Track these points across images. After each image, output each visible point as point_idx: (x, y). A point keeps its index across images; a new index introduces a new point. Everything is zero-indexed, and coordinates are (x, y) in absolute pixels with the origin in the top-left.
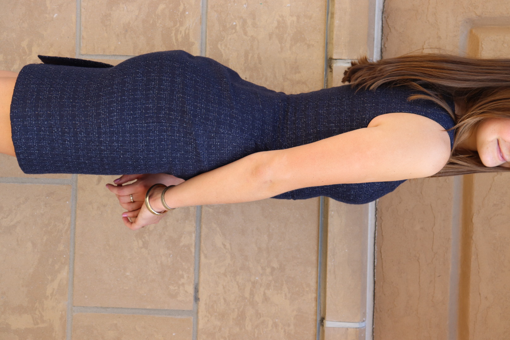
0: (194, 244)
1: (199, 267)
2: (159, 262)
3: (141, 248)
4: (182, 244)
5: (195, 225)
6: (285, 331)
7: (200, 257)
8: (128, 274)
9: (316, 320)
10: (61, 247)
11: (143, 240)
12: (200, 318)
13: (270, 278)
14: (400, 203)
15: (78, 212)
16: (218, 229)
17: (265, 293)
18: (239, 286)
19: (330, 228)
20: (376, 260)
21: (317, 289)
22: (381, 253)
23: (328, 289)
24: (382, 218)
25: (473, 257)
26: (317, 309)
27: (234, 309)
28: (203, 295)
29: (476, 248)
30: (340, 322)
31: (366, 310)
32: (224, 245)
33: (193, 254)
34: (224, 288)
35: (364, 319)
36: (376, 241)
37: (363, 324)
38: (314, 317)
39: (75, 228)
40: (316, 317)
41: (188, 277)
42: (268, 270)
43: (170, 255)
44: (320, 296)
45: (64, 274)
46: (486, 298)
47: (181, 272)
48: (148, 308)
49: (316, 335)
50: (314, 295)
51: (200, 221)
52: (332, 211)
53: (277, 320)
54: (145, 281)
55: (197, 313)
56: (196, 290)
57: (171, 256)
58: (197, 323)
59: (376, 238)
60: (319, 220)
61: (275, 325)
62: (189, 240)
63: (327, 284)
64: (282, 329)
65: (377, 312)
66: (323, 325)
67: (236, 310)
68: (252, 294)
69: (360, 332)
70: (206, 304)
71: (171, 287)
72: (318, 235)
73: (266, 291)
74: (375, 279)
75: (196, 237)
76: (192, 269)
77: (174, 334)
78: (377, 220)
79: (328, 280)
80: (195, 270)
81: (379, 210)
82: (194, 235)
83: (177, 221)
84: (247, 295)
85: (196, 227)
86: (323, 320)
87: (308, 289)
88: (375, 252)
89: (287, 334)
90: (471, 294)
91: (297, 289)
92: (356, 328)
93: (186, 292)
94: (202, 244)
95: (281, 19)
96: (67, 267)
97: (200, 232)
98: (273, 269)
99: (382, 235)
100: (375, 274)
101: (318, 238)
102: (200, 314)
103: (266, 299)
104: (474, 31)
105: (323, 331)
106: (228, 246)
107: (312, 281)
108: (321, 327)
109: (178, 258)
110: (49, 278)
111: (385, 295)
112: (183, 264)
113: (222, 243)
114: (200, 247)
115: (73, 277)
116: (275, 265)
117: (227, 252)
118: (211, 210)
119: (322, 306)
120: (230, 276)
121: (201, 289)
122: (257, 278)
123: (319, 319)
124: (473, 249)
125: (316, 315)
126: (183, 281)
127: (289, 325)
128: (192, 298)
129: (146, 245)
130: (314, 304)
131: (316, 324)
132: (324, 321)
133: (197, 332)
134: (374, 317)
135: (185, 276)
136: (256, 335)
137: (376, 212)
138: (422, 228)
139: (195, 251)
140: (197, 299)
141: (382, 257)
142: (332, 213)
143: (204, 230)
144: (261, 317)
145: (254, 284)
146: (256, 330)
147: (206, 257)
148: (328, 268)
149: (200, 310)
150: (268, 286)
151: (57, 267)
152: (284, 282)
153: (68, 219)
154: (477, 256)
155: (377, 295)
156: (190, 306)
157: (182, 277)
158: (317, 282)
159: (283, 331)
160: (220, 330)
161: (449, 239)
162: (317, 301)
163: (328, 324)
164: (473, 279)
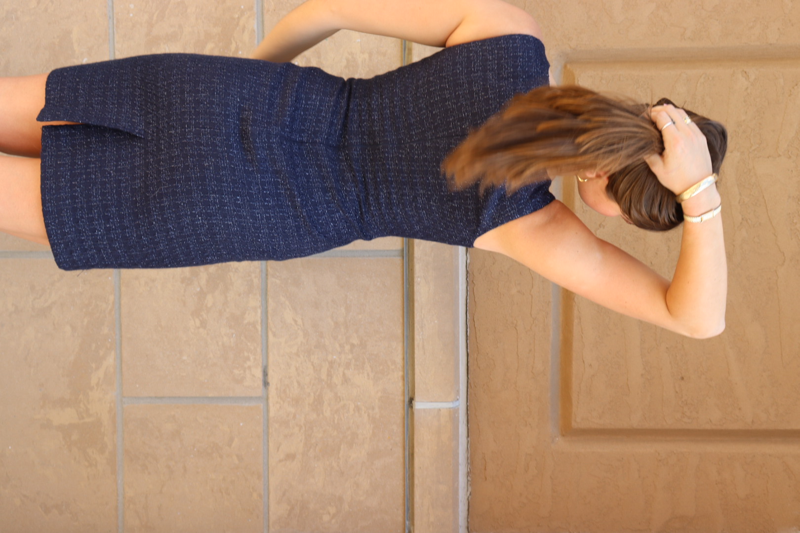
0: (259, 321)
1: (267, 347)
2: (220, 343)
3: (199, 328)
4: (246, 322)
5: (260, 299)
6: (369, 415)
7: (267, 336)
8: (185, 358)
9: (404, 401)
10: (105, 330)
11: (201, 319)
12: (271, 404)
13: (350, 356)
14: (494, 264)
15: (123, 289)
16: (287, 303)
17: (344, 374)
18: (314, 367)
19: (417, 297)
20: (468, 330)
21: (404, 366)
22: (474, 321)
23: (416, 367)
24: (474, 282)
25: (576, 321)
26: (404, 389)
27: (309, 393)
28: (273, 379)
29: (578, 310)
30: (432, 402)
31: (459, 387)
32: (295, 321)
33: (260, 333)
34: (297, 369)
35: (458, 397)
36: (468, 308)
37: (457, 404)
38: (402, 398)
39: (120, 308)
40: (404, 398)
41: (255, 359)
42: (347, 347)
43: (232, 334)
44: (407, 374)
45: (110, 360)
46: (591, 365)
47: (246, 354)
48: (210, 395)
49: (404, 418)
50: (401, 373)
51: (266, 294)
52: (418, 277)
53: (359, 403)
54: (205, 365)
55: (267, 399)
56: (265, 374)
57: (234, 335)
58: (268, 411)
59: (468, 305)
60: (403, 287)
61: (358, 409)
62: (254, 316)
63: (416, 360)
64: (365, 413)
65: (471, 387)
66: (412, 407)
67: (312, 394)
68: (329, 375)
69: (454, 412)
70: (277, 389)
71: (236, 372)
72: (403, 305)
73: (346, 371)
74: (468, 350)
75: (262, 313)
76: (259, 350)
77: (241, 424)
78: (469, 284)
79: (416, 356)
80: (262, 350)
81: (470, 272)
82: (259, 311)
83: (239, 295)
84: (324, 376)
85: (262, 302)
86: (411, 400)
87: (393, 367)
88: (468, 320)
89: (371, 419)
90: (574, 363)
91: (381, 368)
92: (450, 408)
93: (254, 376)
94: (270, 321)
95: (350, 57)
96: (113, 353)
97: (267, 307)
98: (353, 346)
99: (475, 301)
100: (468, 346)
101: (403, 308)
102: (271, 400)
103: (346, 380)
104: (568, 66)
105: (413, 414)
106: (300, 322)
107: (398, 356)
108: (410, 409)
109: (242, 338)
110: (94, 366)
111: (479, 368)
112: (249, 344)
113: (293, 319)
114: (267, 324)
115: (121, 364)
116: (355, 341)
117: (298, 329)
118: (278, 281)
119: (410, 386)
120: (304, 357)
121: (270, 372)
122: (335, 357)
123: (407, 400)
124: (576, 312)
125: (404, 395)
126: (249, 363)
127: (373, 408)
128: (261, 383)
129: (203, 324)
130: (401, 384)
131: (404, 405)
132: (413, 402)
133: (268, 420)
134: (469, 393)
135: (252, 358)
136: (336, 421)
137: (467, 275)
138: (519, 292)
139: (262, 328)
140: (266, 384)
141: (476, 326)
142: (419, 279)
143: (271, 304)
144: (340, 401)
145: (331, 363)
146: (336, 416)
147: (274, 335)
148: (416, 343)
149: (270, 396)
150: (348, 366)
151: (101, 353)
152: (366, 360)
153: (112, 298)
154: (580, 319)
155: (471, 368)
156: (259, 391)
157: (248, 359)
158: (404, 358)
159: (366, 415)
160: (294, 417)
161: (549, 302)
162: (404, 380)
163: (418, 405)
164: (576, 345)
